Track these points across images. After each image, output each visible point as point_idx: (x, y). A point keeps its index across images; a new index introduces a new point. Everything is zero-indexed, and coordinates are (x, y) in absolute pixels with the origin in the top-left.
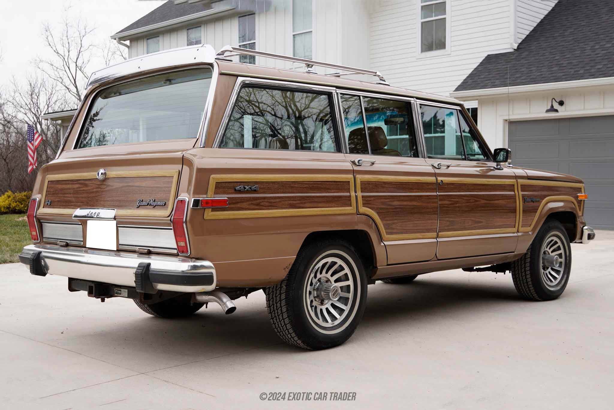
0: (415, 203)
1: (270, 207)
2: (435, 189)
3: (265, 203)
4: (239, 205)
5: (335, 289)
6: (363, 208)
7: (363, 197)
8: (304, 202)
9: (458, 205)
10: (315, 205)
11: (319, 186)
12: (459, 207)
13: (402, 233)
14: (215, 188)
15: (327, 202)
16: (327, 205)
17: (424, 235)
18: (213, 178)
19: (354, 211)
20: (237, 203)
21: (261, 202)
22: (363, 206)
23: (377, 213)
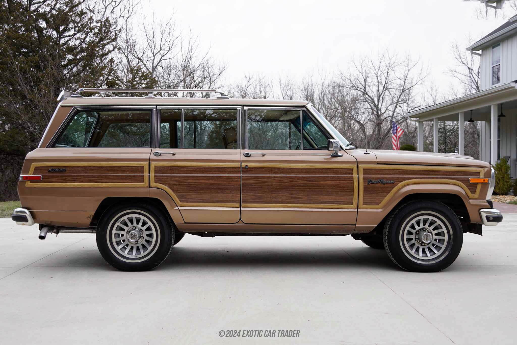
0: (210, 181)
1: (73, 181)
2: (238, 172)
3: (70, 179)
4: (50, 180)
5: (132, 234)
6: (155, 184)
7: (155, 176)
8: (101, 178)
9: (266, 184)
10: (111, 181)
11: (116, 169)
12: (268, 185)
13: (200, 202)
14: (34, 170)
15: (122, 179)
16: (121, 181)
17: (224, 205)
18: (33, 165)
19: (147, 185)
20: (49, 178)
21: (66, 178)
22: (155, 183)
23: (170, 188)
